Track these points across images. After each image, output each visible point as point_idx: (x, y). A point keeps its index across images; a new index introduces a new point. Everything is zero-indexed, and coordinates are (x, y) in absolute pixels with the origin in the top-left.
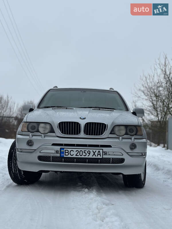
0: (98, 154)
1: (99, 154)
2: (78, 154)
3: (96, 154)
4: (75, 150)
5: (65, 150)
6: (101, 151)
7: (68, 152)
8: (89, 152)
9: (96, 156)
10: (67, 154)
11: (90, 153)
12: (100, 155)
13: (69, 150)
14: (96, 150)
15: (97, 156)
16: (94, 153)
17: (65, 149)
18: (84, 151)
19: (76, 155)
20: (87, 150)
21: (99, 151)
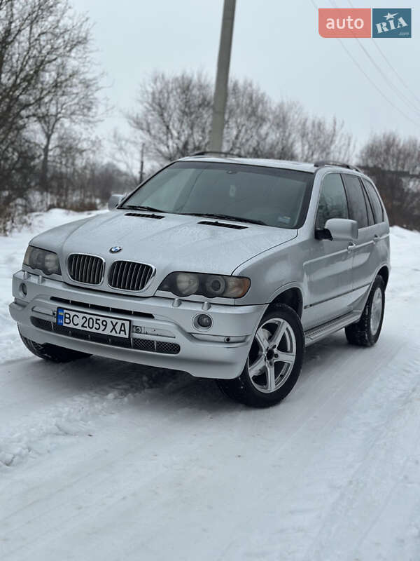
0: (121, 330)
1: (123, 329)
2: (86, 325)
3: (118, 328)
4: (81, 315)
5: (66, 313)
6: (127, 324)
7: (69, 318)
8: (104, 323)
9: (116, 332)
10: (67, 321)
11: (106, 326)
12: (125, 331)
13: (72, 314)
14: (117, 321)
15: (120, 333)
16: (114, 326)
17: (65, 311)
18: (97, 320)
19: (83, 326)
20: (102, 319)
21: (123, 324)
